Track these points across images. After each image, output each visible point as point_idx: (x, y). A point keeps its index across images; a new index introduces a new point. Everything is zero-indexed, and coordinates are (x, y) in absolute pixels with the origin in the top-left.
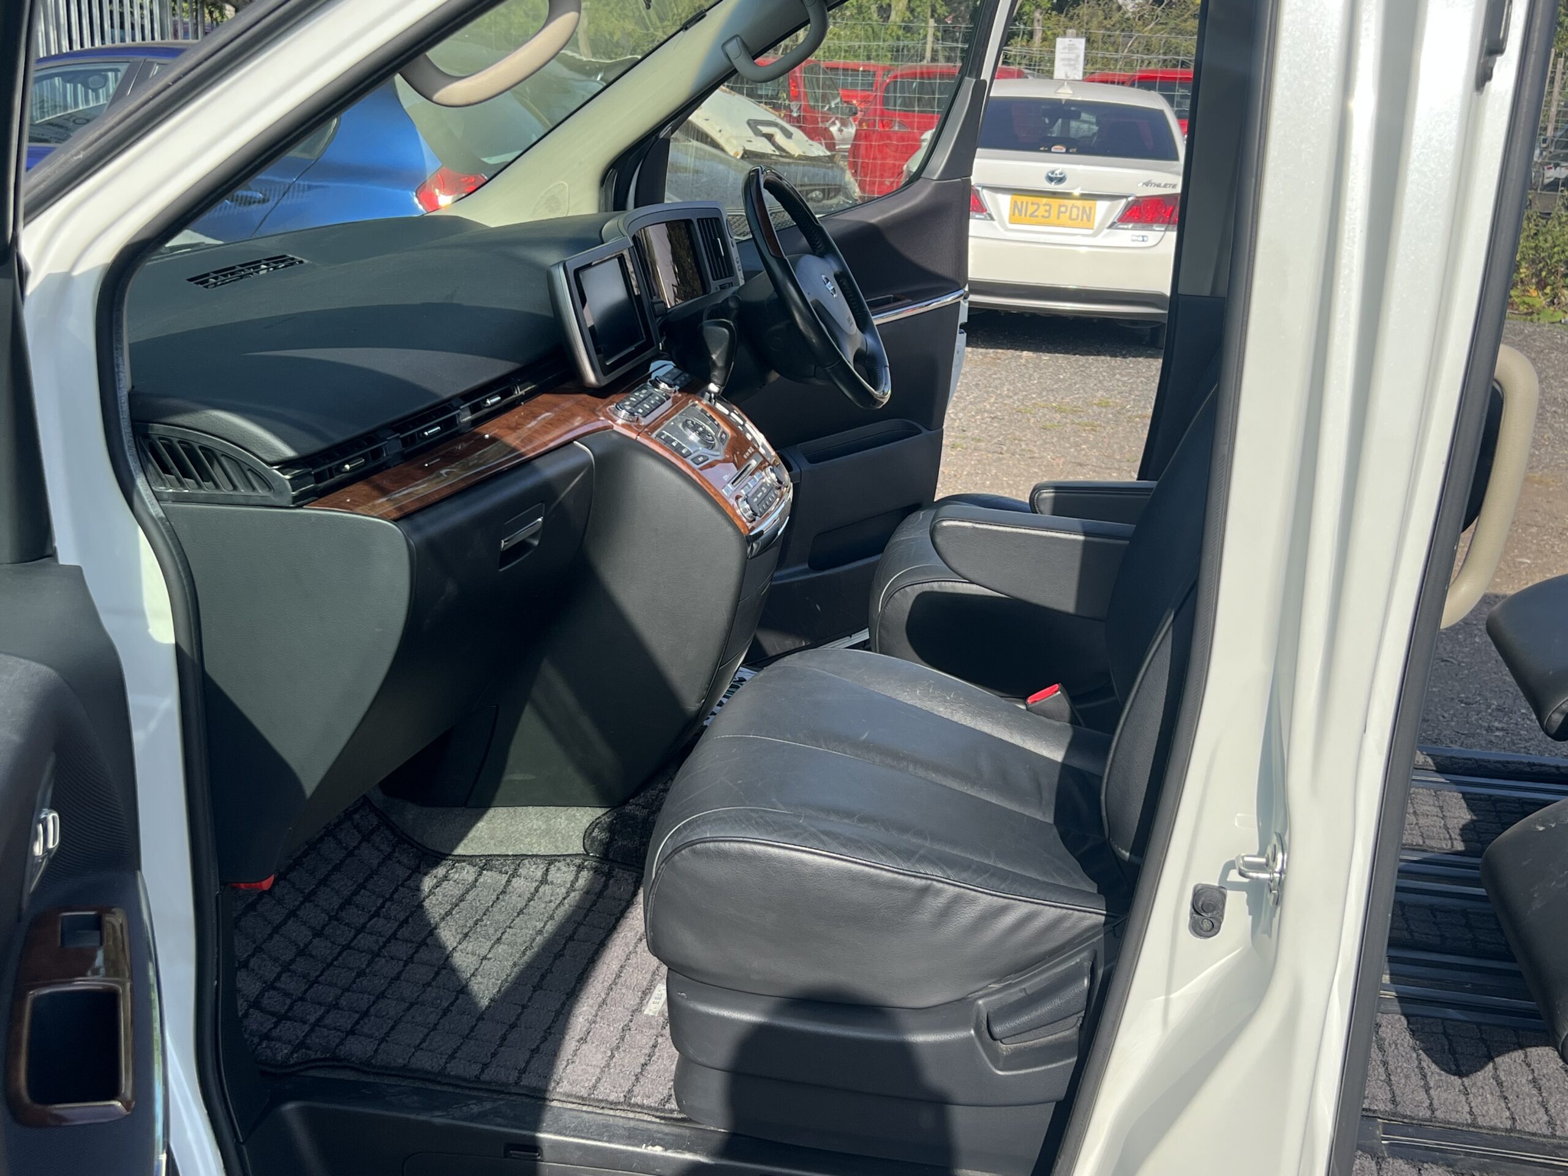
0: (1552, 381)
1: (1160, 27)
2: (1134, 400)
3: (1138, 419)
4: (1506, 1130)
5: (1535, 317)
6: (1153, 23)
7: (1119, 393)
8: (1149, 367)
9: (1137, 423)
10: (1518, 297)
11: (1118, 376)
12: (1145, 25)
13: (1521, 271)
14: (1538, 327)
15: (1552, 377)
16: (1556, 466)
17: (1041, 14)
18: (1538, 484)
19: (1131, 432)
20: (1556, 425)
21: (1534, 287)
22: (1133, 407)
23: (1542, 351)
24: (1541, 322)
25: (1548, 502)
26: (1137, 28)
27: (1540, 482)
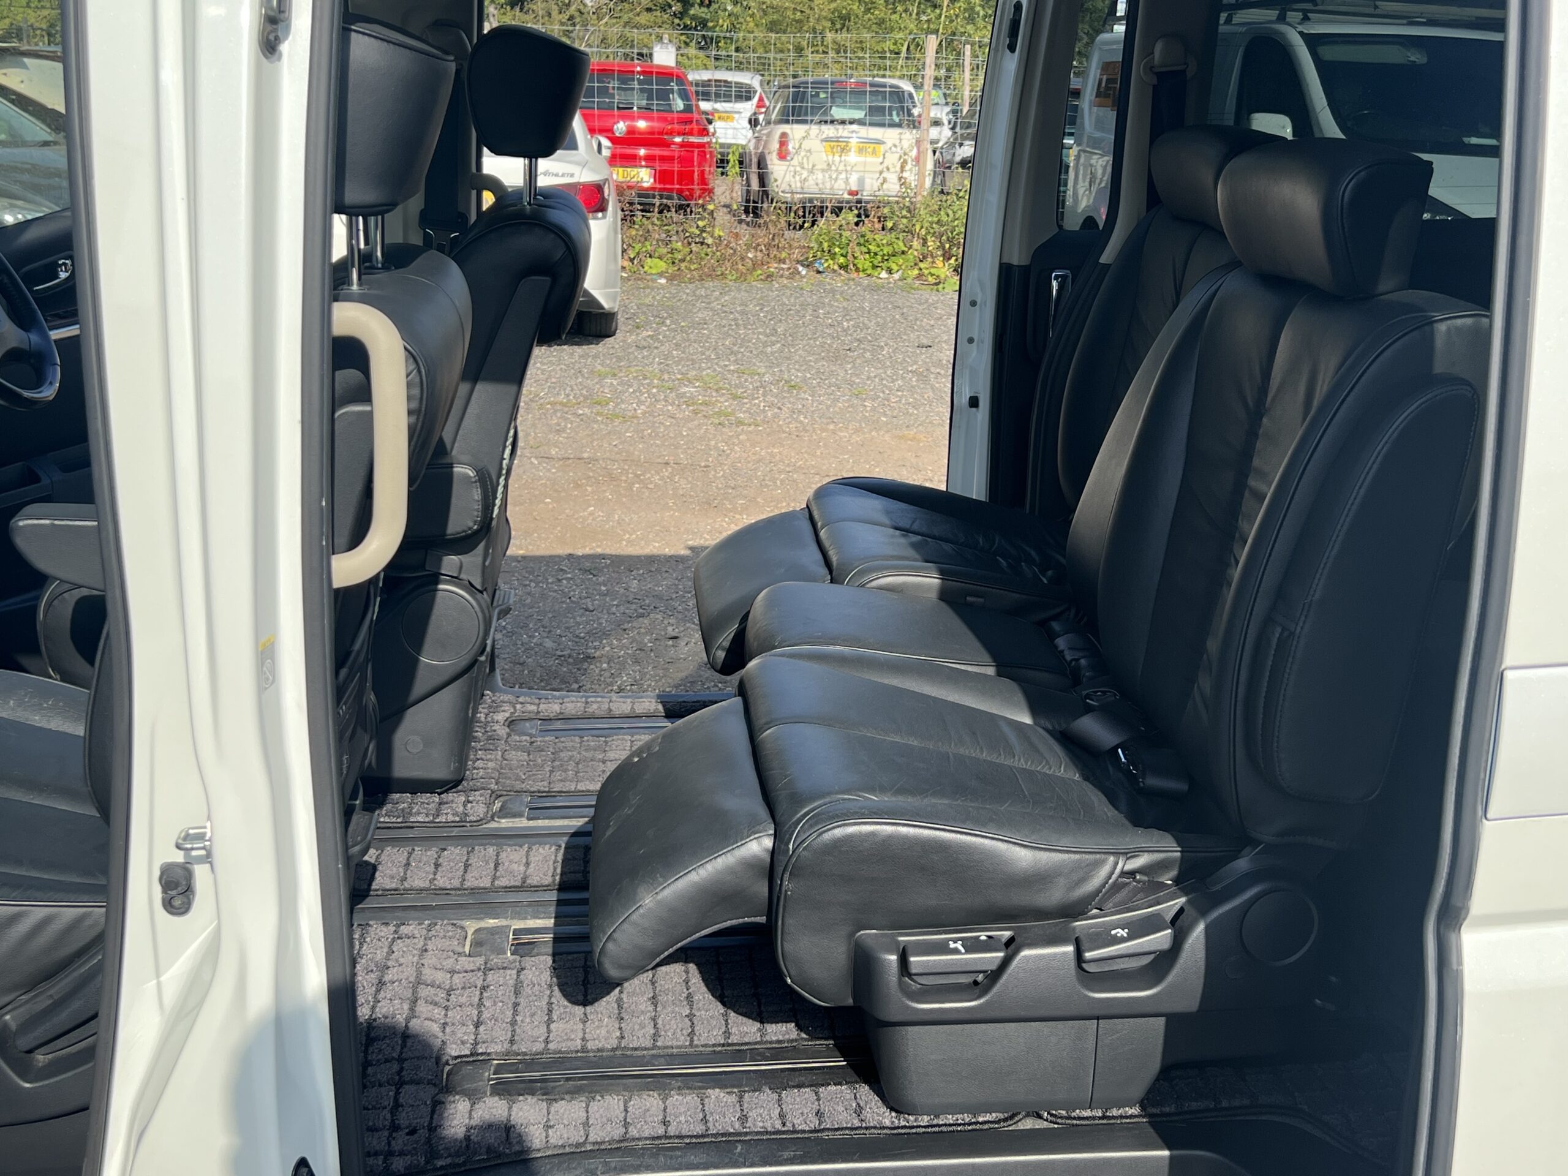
0: (944, 345)
1: (614, 21)
2: (549, 387)
3: (549, 406)
4: (613, 1050)
5: (941, 286)
6: (608, 17)
7: (536, 381)
8: (572, 354)
9: (548, 410)
10: (927, 269)
11: (538, 365)
12: (599, 19)
13: (929, 244)
14: (943, 295)
15: (945, 342)
16: (930, 423)
17: (496, 8)
18: (911, 440)
19: (540, 419)
20: (937, 385)
21: (941, 259)
22: (547, 394)
23: (941, 318)
24: (946, 290)
25: (916, 456)
26: (592, 22)
27: (913, 439)
